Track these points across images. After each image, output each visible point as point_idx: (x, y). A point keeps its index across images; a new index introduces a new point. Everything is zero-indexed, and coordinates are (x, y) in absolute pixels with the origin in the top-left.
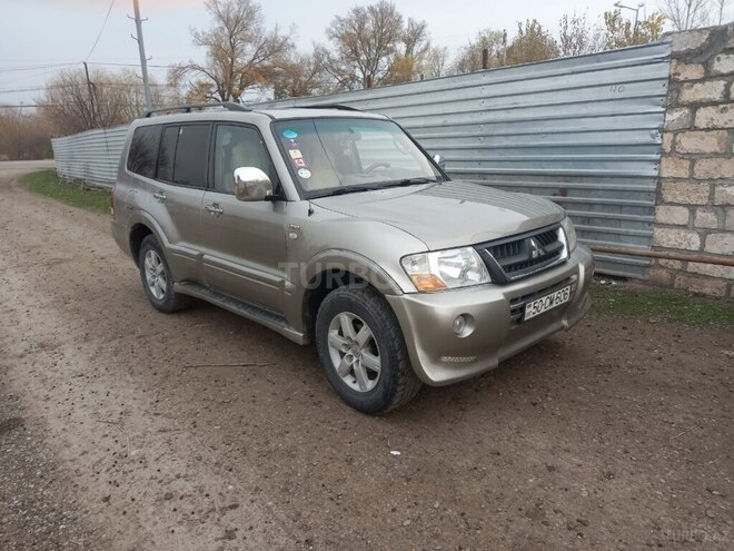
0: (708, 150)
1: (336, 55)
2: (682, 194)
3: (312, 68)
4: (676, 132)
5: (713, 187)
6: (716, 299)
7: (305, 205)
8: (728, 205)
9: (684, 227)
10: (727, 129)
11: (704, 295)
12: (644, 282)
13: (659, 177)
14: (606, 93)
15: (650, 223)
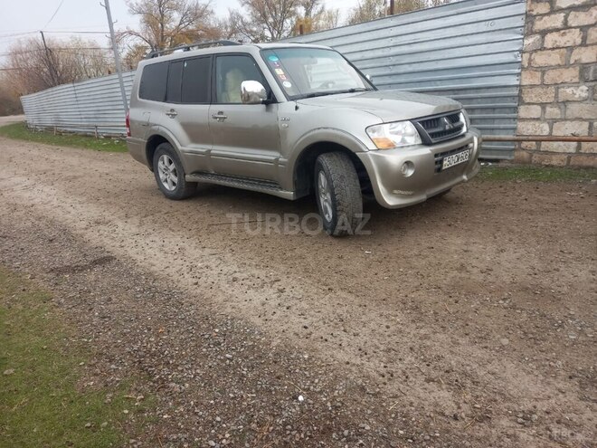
0: (553, 64)
1: (248, 19)
2: (536, 96)
3: (229, 30)
4: (532, 52)
5: (557, 89)
6: (561, 167)
7: (293, 104)
8: (568, 101)
9: (538, 119)
10: (566, 48)
11: (552, 166)
12: (512, 161)
13: (520, 86)
14: (483, 27)
15: (514, 119)
